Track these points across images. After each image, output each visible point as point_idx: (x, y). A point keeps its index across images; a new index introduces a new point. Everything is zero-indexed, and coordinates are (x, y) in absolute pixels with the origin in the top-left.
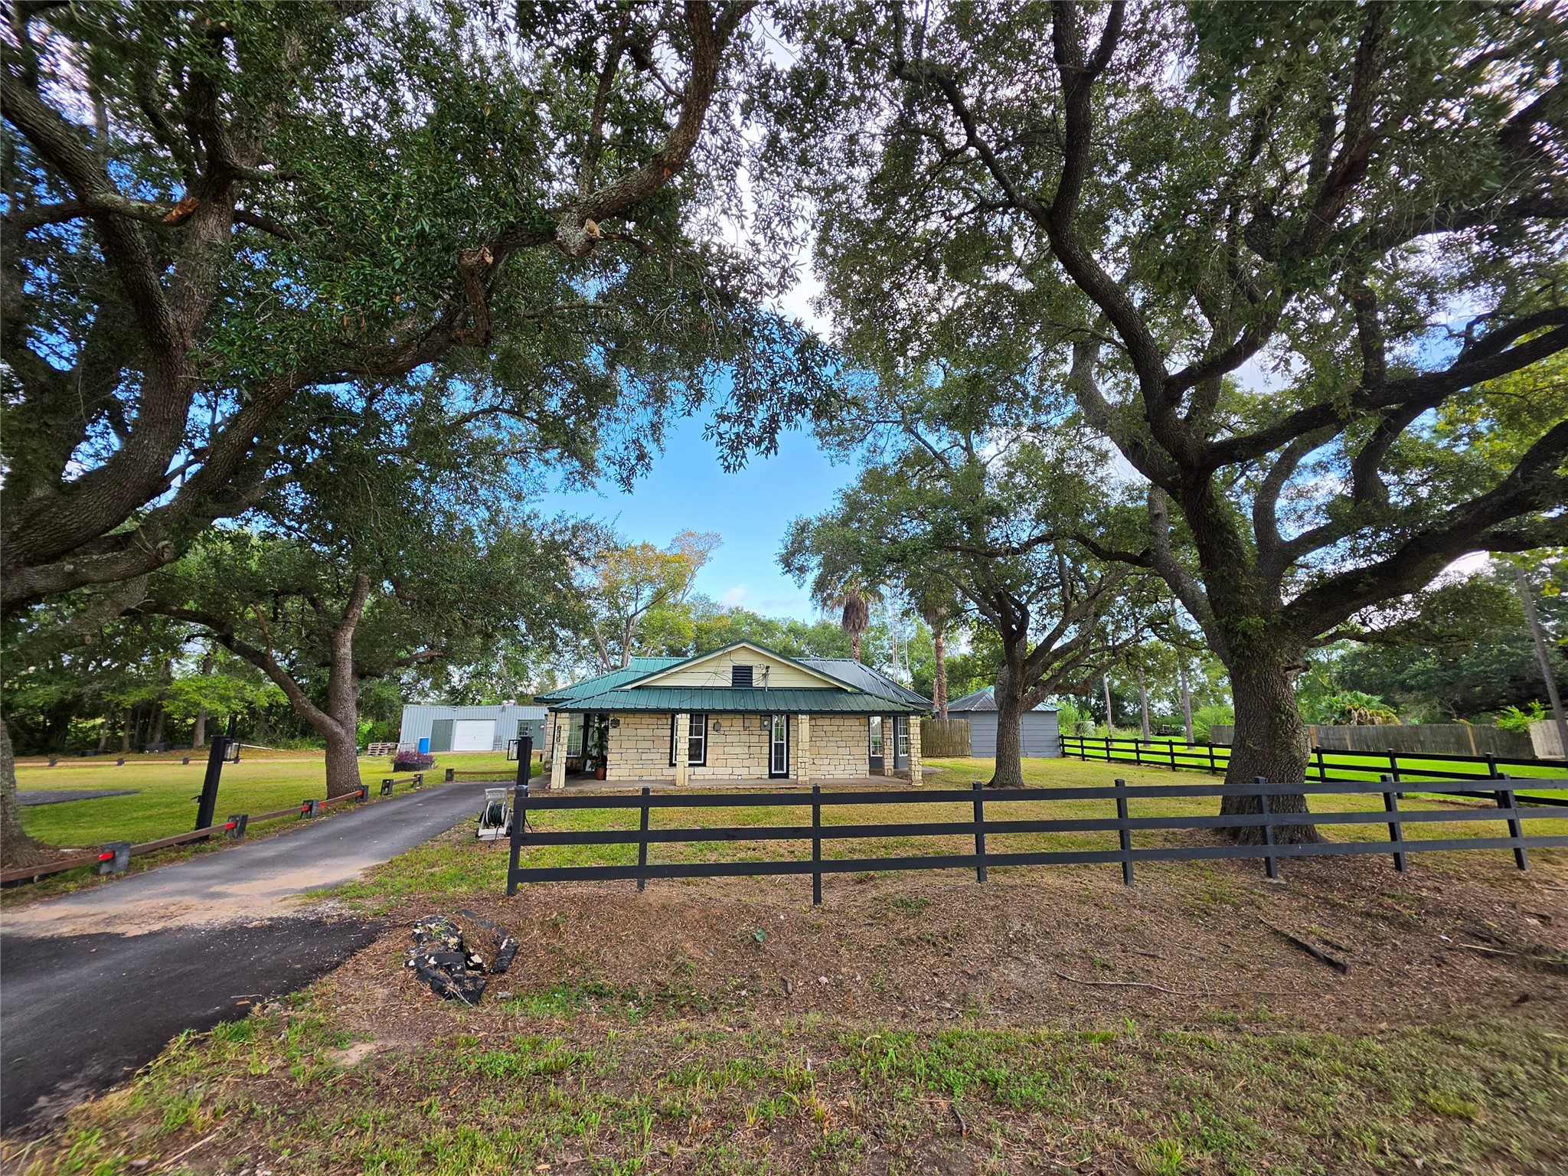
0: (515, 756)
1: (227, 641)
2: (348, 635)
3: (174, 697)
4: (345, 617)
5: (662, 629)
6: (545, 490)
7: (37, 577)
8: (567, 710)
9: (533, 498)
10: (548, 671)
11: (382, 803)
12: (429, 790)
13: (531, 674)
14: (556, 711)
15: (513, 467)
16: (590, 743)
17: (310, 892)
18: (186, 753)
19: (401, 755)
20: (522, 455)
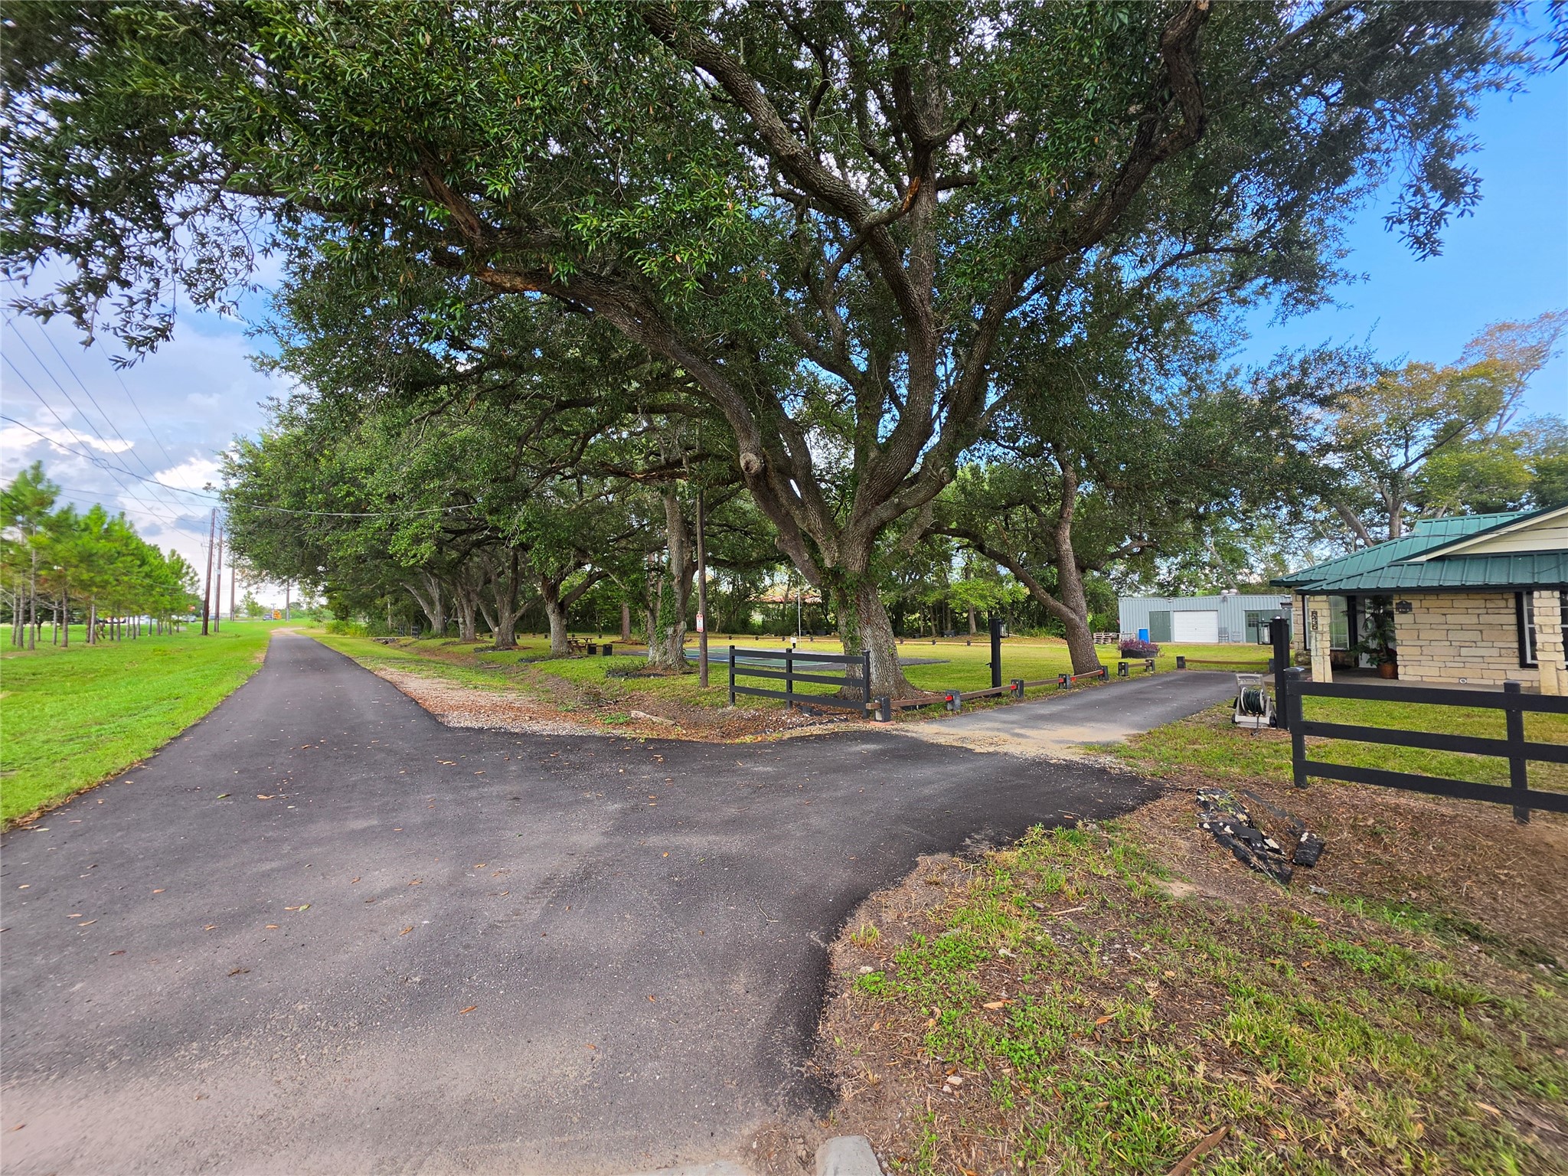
0: (1267, 639)
1: (980, 548)
2: (1066, 533)
3: (953, 597)
4: (1061, 517)
5: (1462, 478)
6: (1246, 337)
7: (883, 512)
8: (1322, 592)
9: (1232, 350)
10: (1274, 556)
11: (1121, 683)
12: (1162, 675)
13: (1252, 560)
14: (1303, 594)
15: (1199, 323)
16: (1361, 631)
17: (1088, 746)
18: (968, 638)
19: (1126, 644)
20: (1210, 306)
